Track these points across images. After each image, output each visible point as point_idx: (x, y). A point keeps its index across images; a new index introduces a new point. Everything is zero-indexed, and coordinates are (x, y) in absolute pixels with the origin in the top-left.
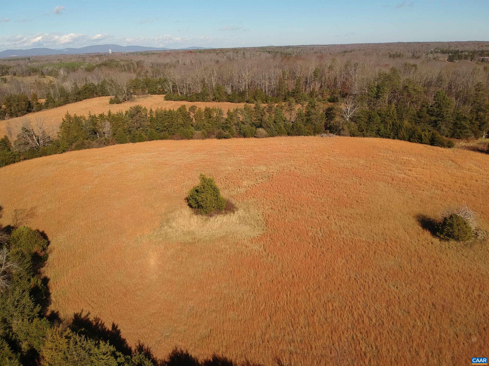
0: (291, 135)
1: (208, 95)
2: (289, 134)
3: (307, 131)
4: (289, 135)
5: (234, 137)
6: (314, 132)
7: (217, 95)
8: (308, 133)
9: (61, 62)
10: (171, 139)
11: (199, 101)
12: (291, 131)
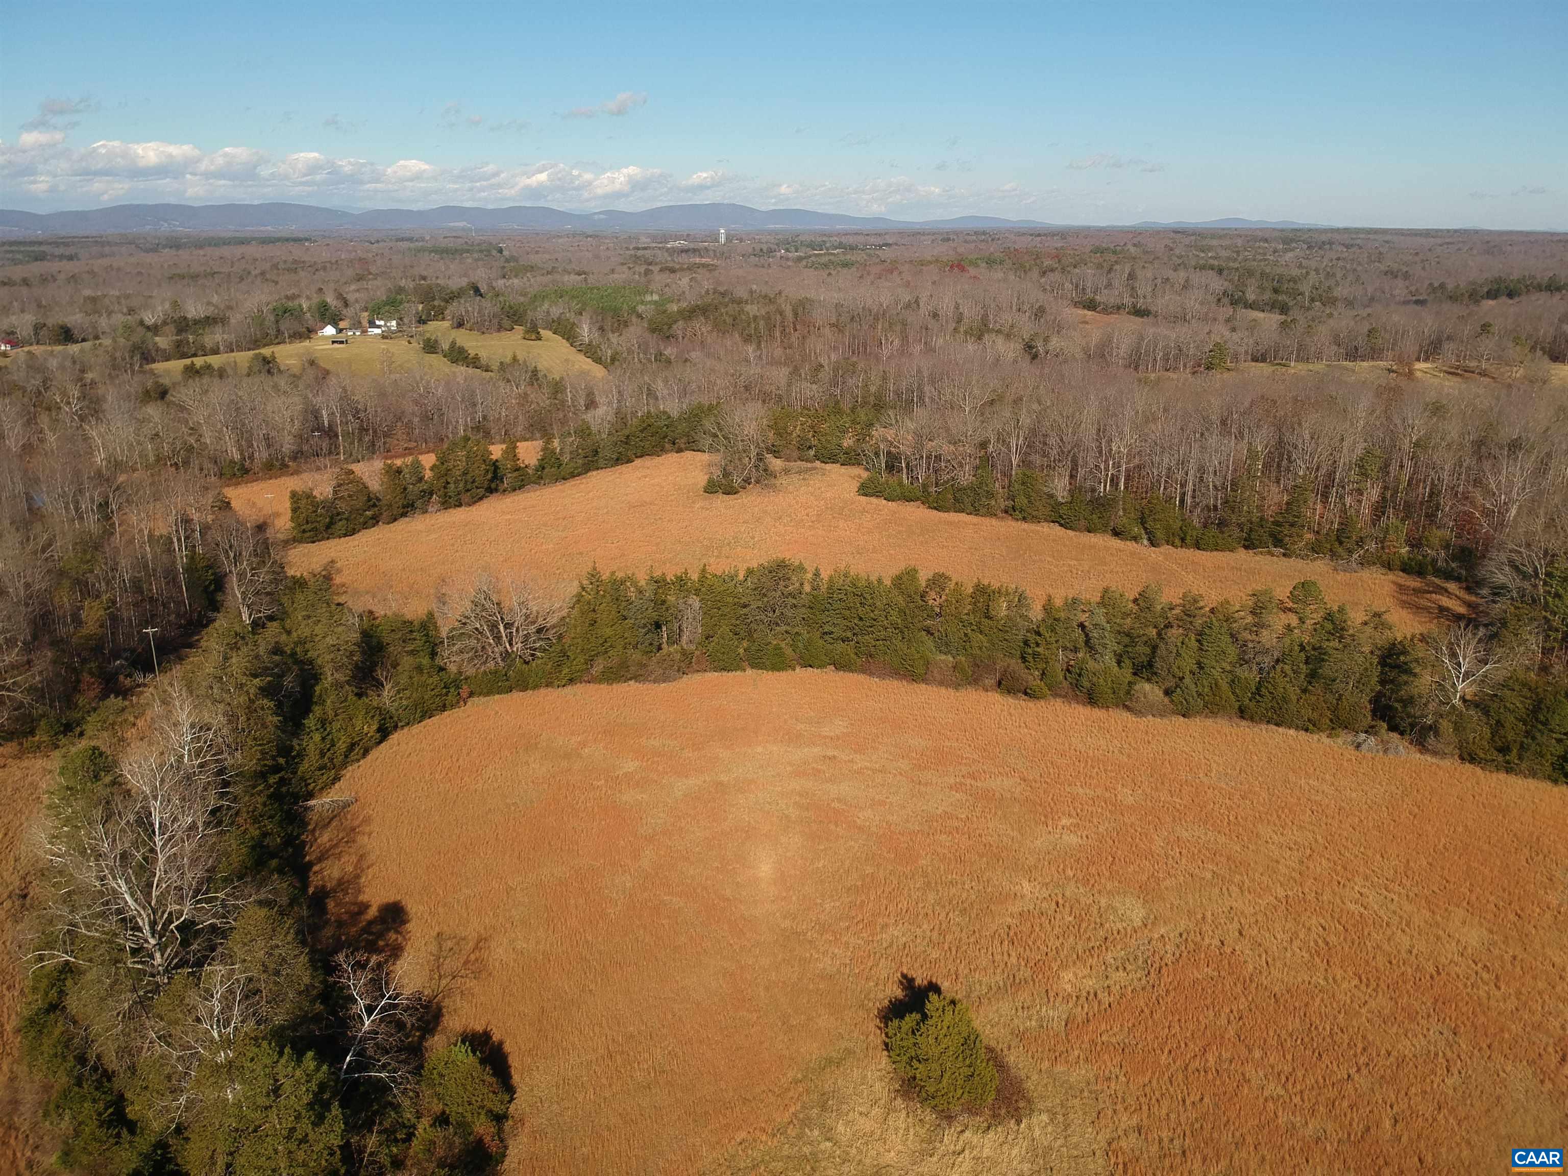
0: (1252, 719)
1: (990, 495)
2: (1242, 713)
3: (1307, 713)
4: (1242, 717)
5: (1056, 695)
6: (1331, 720)
7: (1022, 501)
8: (1309, 720)
9: (586, 279)
10: (863, 671)
11: (962, 511)
12: (1252, 705)
